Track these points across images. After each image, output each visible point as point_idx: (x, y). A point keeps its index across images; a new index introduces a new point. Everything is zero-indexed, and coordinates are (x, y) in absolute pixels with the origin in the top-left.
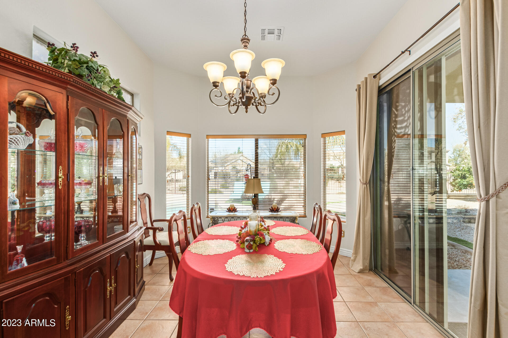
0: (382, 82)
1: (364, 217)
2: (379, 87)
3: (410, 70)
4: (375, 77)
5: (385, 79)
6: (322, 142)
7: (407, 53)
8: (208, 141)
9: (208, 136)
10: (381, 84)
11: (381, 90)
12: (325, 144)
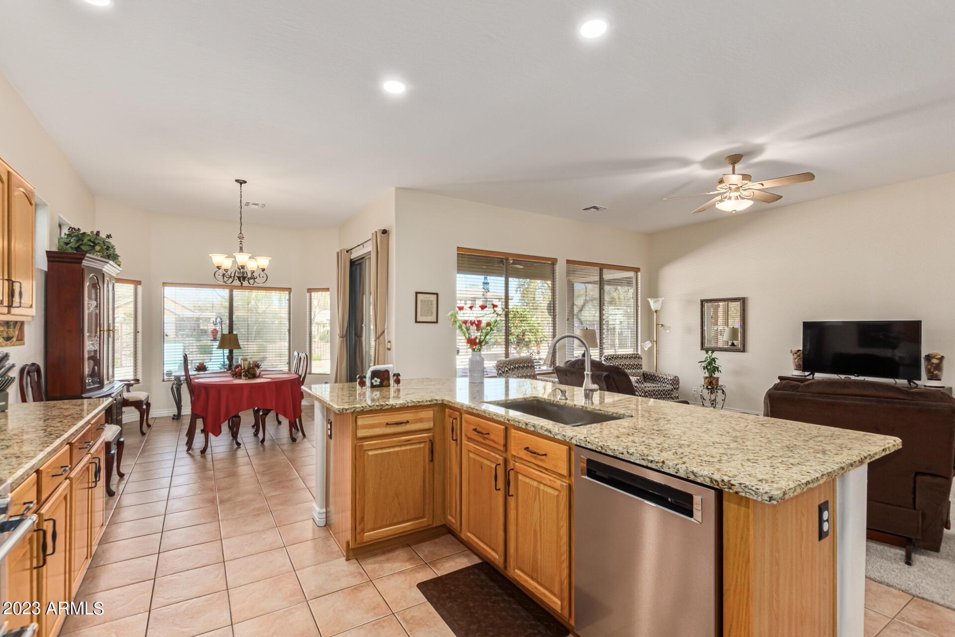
0: (353, 257)
1: (341, 365)
2: (351, 260)
3: (363, 258)
4: (347, 251)
5: (355, 255)
6: (308, 298)
7: (362, 246)
8: (164, 289)
9: (164, 284)
10: (352, 258)
11: (353, 263)
12: (311, 299)
